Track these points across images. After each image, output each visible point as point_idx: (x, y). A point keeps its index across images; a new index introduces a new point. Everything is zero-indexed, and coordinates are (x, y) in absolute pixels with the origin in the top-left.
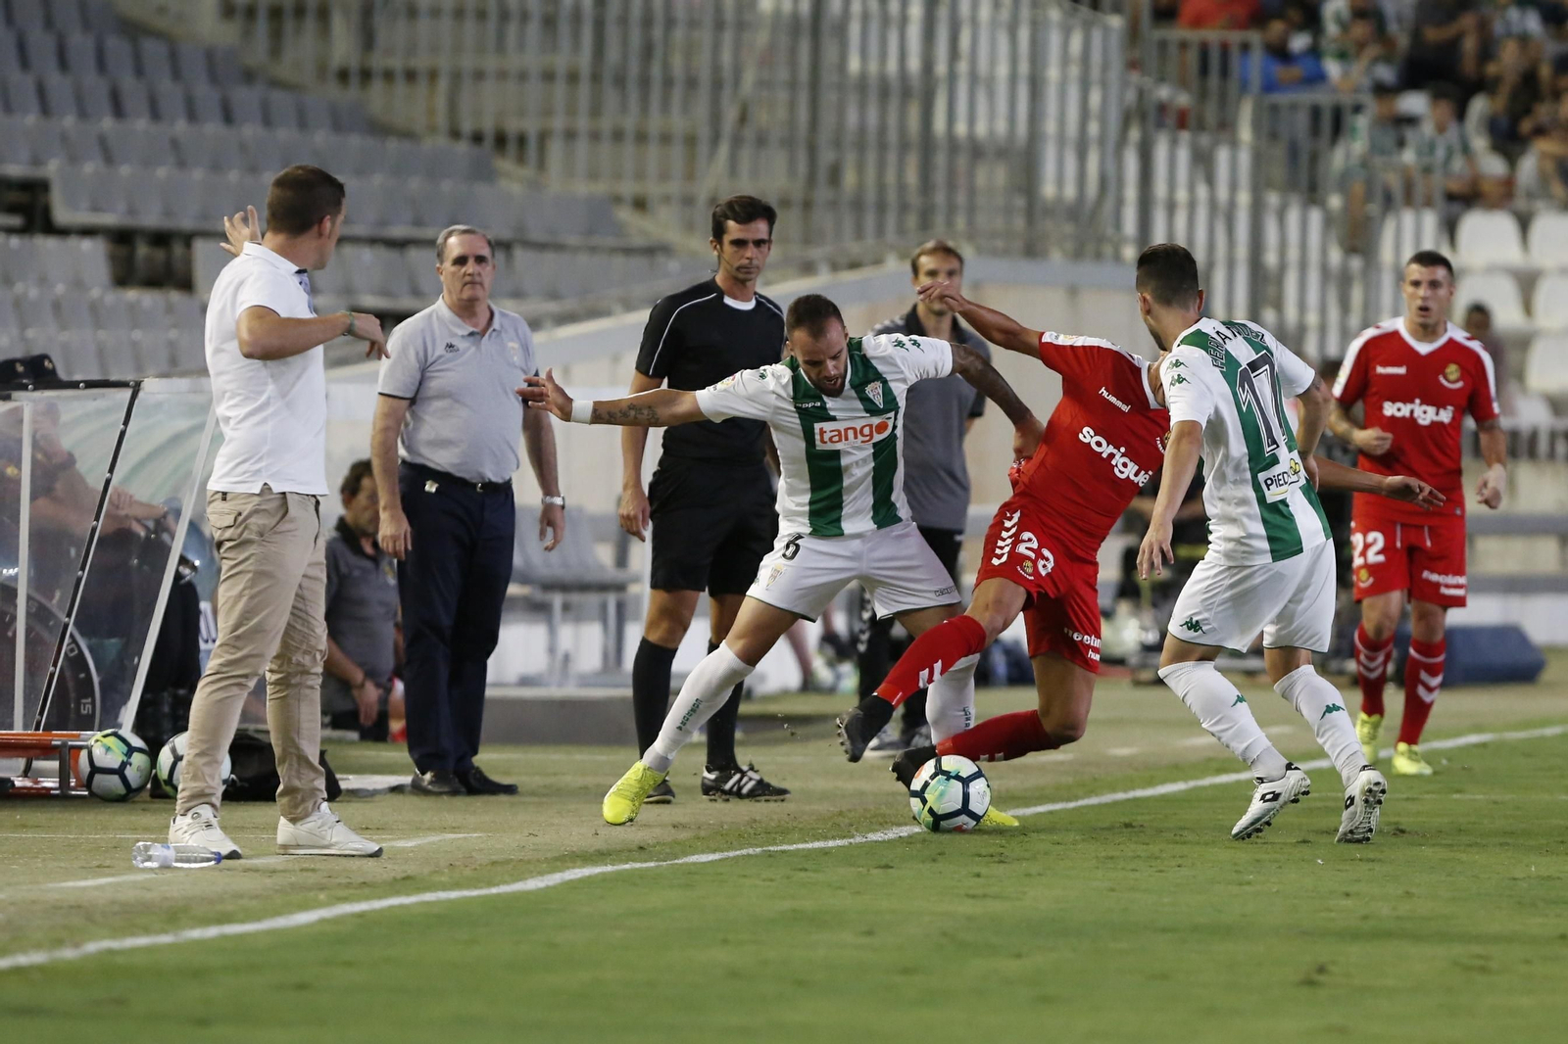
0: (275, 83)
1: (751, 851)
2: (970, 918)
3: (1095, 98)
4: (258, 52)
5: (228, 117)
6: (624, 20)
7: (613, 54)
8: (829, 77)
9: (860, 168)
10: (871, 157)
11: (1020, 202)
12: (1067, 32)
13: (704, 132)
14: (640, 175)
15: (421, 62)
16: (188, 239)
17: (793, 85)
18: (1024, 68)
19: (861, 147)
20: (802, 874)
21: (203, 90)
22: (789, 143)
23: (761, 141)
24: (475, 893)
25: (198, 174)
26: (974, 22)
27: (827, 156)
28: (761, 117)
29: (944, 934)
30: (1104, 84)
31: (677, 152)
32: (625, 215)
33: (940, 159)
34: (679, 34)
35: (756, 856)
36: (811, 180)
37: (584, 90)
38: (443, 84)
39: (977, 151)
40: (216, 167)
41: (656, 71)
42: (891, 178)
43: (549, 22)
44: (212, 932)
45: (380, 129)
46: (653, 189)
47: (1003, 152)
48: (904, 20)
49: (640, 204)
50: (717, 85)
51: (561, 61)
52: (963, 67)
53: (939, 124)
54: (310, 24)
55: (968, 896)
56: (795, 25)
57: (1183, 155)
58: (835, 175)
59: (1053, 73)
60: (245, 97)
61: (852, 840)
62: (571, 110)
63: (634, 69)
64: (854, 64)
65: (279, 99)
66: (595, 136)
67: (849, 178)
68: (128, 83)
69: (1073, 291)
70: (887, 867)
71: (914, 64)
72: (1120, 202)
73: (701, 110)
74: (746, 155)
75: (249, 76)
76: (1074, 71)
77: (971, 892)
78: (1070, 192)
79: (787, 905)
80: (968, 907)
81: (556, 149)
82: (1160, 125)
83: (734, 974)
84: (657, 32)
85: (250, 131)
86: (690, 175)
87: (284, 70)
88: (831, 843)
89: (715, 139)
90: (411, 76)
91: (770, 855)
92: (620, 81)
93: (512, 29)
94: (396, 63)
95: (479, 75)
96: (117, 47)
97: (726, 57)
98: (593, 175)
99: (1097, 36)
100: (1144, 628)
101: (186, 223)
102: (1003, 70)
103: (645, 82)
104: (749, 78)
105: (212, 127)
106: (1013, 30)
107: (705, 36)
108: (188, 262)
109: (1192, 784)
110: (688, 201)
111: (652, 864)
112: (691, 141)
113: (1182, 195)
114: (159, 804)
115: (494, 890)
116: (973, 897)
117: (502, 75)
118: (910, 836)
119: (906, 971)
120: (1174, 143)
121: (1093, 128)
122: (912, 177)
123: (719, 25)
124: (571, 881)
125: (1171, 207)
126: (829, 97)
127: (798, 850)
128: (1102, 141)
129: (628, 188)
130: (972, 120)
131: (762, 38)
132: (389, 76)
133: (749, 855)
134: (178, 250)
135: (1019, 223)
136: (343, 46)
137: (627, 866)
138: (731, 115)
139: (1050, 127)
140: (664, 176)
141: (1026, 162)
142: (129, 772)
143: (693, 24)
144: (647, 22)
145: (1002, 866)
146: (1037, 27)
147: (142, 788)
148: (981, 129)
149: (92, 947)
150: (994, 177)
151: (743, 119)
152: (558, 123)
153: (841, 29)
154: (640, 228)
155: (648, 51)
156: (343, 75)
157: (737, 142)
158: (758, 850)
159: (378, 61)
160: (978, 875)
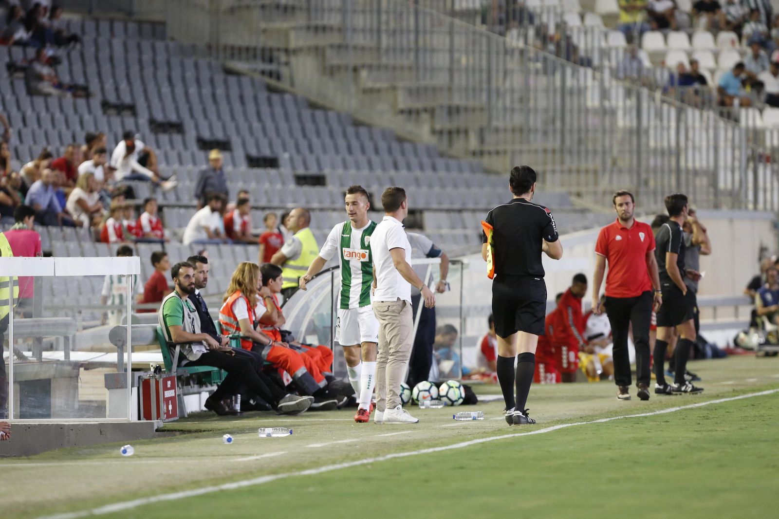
0: (451, 157)
1: (619, 418)
2: (696, 439)
3: (737, 153)
4: (444, 146)
5: (434, 168)
6: (571, 131)
7: (568, 142)
8: (643, 148)
9: (655, 179)
10: (659, 176)
11: (711, 190)
12: (726, 131)
13: (600, 168)
14: (578, 184)
15: (501, 148)
16: (421, 212)
17: (631, 152)
18: (712, 143)
19: (655, 172)
20: (637, 425)
21: (426, 161)
22: (630, 172)
23: (620, 171)
24: (523, 434)
25: (424, 189)
26: (694, 128)
27: (644, 176)
28: (620, 163)
29: (687, 444)
30: (740, 148)
31: (591, 177)
32: (574, 199)
33: (683, 176)
34: (590, 135)
35: (621, 419)
36: (639, 184)
37: (558, 156)
38: (509, 156)
39: (696, 173)
40: (431, 186)
41: (583, 148)
42: (666, 182)
43: (545, 133)
44: (431, 450)
45: (487, 172)
46: (583, 189)
47: (705, 172)
48: (669, 128)
49: (579, 195)
50: (604, 152)
51: (550, 145)
52: (690, 144)
53: (682, 163)
54: (462, 136)
55: (695, 431)
56: (631, 131)
57: (769, 172)
58: (646, 183)
59: (722, 144)
60: (440, 162)
61: (655, 413)
62: (554, 163)
63: (575, 148)
64: (652, 144)
65: (452, 163)
66: (562, 172)
67: (652, 183)
68: (400, 158)
69: (731, 221)
70: (667, 422)
71: (673, 143)
72: (747, 189)
73: (598, 161)
74: (615, 177)
75: (442, 155)
76: (729, 144)
77: (696, 430)
78: (729, 186)
79: (631, 436)
80: (696, 435)
81: (549, 177)
82: (760, 161)
83: (612, 460)
84: (583, 135)
85: (442, 173)
86: (596, 184)
87: (453, 152)
88: (648, 414)
89: (604, 171)
90: (498, 153)
91: (626, 418)
92: (570, 152)
93: (532, 137)
94: (492, 148)
95: (521, 152)
96: (395, 146)
97: (607, 143)
98: (562, 185)
99: (737, 132)
100: (759, 337)
101: (420, 206)
102: (704, 144)
103: (579, 152)
104: (616, 149)
105: (429, 173)
106: (707, 130)
107: (599, 135)
108: (421, 220)
109: (775, 390)
110: (595, 193)
111: (585, 423)
112: (595, 172)
113: (768, 185)
114: (415, 407)
115: (530, 433)
116: (697, 431)
117: (529, 151)
118: (676, 411)
119: (672, 457)
120: (765, 168)
121: (737, 164)
122: (673, 182)
123: (604, 131)
124: (556, 429)
125: (765, 190)
126: (644, 156)
127: (636, 417)
128: (740, 167)
129: (574, 189)
130: (694, 161)
131: (619, 136)
132: (490, 153)
133: (619, 419)
134: (418, 216)
135: (711, 197)
136: (473, 143)
137: (576, 424)
138: (609, 162)
139: (721, 163)
140: (587, 185)
141: (713, 176)
142: (403, 396)
143: (595, 131)
144: (579, 131)
145: (707, 421)
146: (716, 129)
147: (408, 402)
148: (697, 165)
149: (389, 456)
150: (702, 182)
151: (614, 163)
152: (549, 167)
153: (647, 132)
154: (579, 203)
155: (580, 142)
156: (474, 154)
157: (612, 172)
158: (622, 417)
159: (486, 148)
160: (699, 424)
